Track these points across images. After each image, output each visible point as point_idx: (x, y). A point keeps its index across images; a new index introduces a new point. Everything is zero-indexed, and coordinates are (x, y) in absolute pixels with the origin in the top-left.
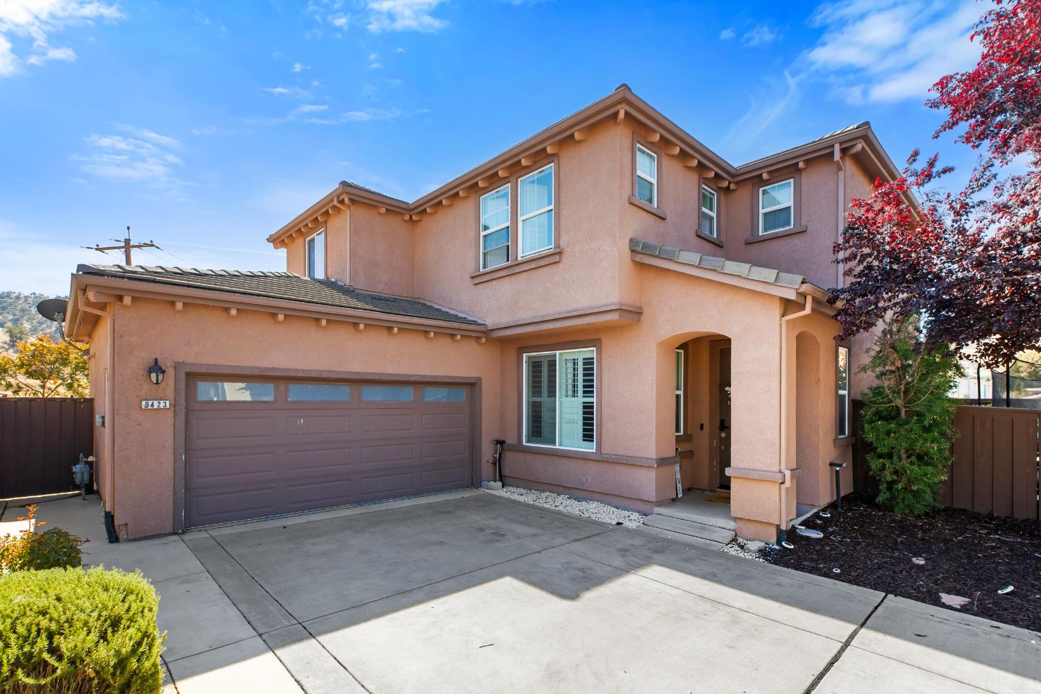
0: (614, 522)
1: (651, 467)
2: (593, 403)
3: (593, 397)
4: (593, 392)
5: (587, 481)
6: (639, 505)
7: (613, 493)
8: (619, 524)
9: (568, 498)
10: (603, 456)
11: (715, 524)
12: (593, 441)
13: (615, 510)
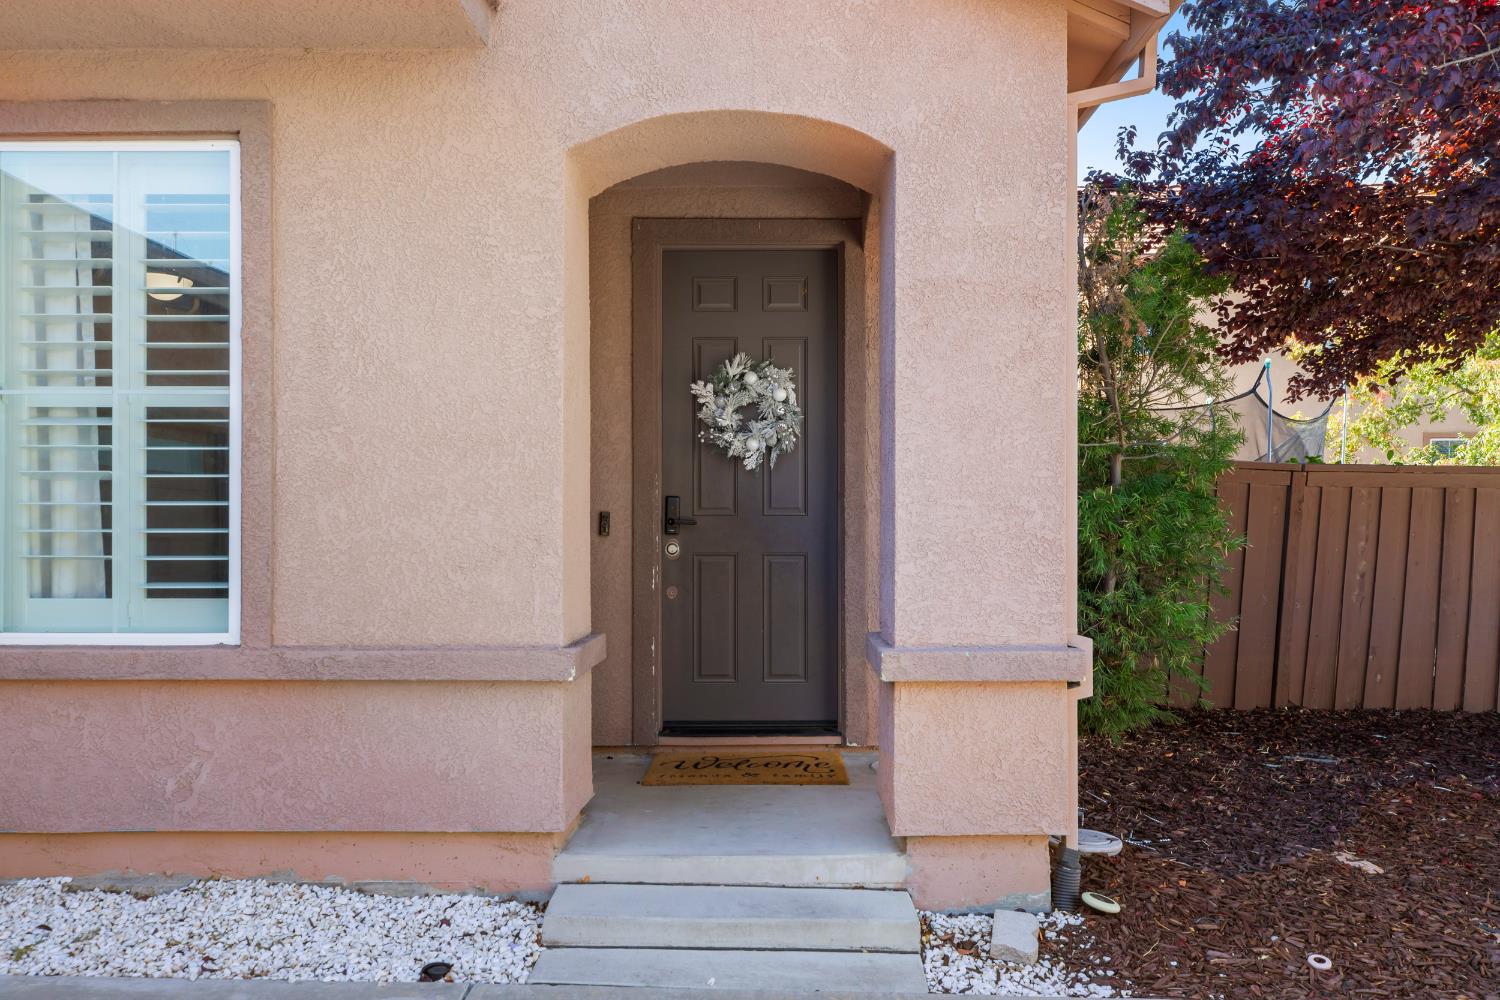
0: (407, 971)
1: (550, 682)
2: (224, 412)
3: (224, 381)
4: (221, 358)
5: (186, 789)
6: (485, 860)
7: (342, 824)
8: (433, 972)
9: (70, 889)
10: (289, 654)
11: (825, 879)
12: (223, 594)
13: (359, 902)
